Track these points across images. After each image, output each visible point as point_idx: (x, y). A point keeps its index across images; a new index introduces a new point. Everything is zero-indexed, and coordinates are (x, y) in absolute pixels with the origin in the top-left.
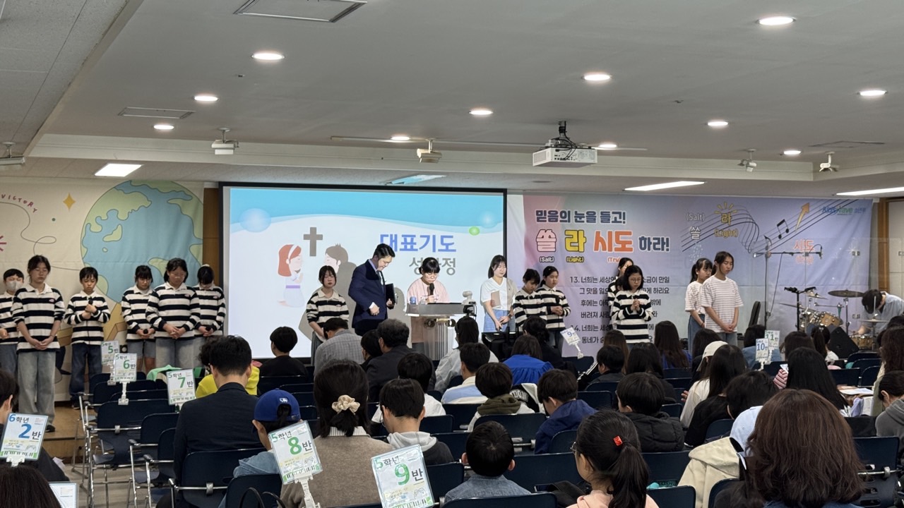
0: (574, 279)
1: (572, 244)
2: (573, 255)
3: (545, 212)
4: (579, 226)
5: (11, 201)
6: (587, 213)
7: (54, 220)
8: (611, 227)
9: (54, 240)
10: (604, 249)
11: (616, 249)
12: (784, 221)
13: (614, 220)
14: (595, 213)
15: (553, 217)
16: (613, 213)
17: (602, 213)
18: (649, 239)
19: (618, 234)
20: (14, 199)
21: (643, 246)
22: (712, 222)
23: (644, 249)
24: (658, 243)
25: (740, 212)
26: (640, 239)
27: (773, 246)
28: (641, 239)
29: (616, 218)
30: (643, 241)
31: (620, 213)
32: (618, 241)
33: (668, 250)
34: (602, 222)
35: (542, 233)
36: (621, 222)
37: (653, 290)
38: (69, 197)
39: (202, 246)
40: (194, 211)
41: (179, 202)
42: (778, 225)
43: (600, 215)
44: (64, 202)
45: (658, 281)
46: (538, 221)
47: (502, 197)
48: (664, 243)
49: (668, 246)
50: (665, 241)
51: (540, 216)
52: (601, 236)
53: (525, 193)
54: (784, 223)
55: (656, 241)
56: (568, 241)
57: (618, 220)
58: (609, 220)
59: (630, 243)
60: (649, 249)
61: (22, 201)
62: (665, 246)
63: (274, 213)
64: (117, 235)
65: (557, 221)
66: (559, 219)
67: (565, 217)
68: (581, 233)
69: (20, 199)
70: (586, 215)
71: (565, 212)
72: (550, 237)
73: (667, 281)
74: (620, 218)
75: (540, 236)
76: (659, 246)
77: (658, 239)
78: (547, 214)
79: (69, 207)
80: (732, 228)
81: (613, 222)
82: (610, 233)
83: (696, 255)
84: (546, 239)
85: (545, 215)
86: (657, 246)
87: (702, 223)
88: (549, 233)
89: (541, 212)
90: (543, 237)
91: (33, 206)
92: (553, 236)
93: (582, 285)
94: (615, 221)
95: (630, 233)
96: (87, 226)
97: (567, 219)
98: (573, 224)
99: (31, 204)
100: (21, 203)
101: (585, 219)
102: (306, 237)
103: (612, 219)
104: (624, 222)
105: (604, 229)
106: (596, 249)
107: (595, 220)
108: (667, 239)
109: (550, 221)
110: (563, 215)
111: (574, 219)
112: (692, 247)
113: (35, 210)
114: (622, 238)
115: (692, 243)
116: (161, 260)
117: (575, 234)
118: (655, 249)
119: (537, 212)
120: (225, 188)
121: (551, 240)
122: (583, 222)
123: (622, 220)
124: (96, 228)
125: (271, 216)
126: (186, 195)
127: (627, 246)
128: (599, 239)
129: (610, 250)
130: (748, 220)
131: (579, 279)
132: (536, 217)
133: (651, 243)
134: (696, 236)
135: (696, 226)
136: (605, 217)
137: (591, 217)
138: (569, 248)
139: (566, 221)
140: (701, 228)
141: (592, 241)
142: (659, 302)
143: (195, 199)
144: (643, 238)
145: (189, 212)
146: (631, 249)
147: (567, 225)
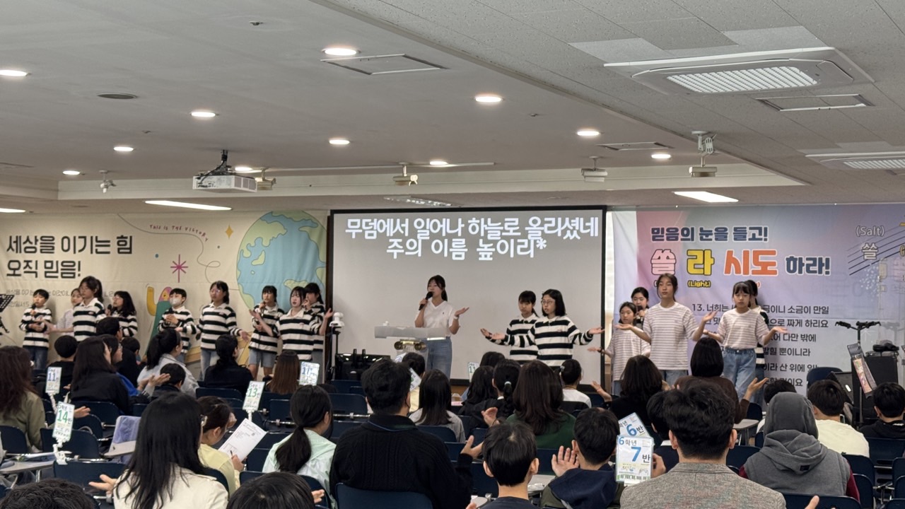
0: (697, 307)
1: (696, 266)
2: (698, 278)
3: (663, 229)
4: (705, 245)
5: (191, 232)
6: (716, 229)
7: (219, 247)
8: (748, 245)
9: (218, 264)
10: (738, 271)
11: (754, 272)
13: (751, 237)
14: (726, 229)
15: (672, 235)
16: (751, 228)
17: (735, 229)
18: (801, 259)
19: (756, 254)
20: (193, 230)
21: (792, 268)
22: (896, 237)
23: (794, 271)
24: (814, 265)
26: (787, 259)
28: (789, 260)
29: (754, 235)
30: (792, 263)
31: (760, 229)
32: (756, 262)
33: (827, 273)
34: (735, 239)
35: (659, 253)
36: (761, 239)
37: (804, 323)
38: (229, 229)
39: (325, 269)
40: (318, 236)
41: (307, 229)
43: (733, 232)
44: (226, 232)
45: (812, 311)
46: (654, 239)
47: (601, 214)
48: (822, 265)
50: (824, 261)
51: (657, 234)
52: (733, 256)
53: (638, 209)
55: (811, 262)
56: (691, 262)
57: (757, 236)
58: (745, 237)
59: (774, 264)
60: (800, 272)
61: (198, 232)
62: (824, 268)
64: (261, 260)
65: (677, 239)
66: (680, 237)
67: (687, 235)
68: (708, 254)
69: (197, 231)
70: (714, 232)
71: (687, 229)
72: (668, 258)
73: (828, 312)
74: (760, 234)
75: (656, 256)
76: (816, 268)
77: (814, 260)
78: (665, 232)
79: (229, 235)
81: (750, 239)
82: (746, 253)
83: (871, 280)
84: (663, 260)
85: (663, 232)
86: (812, 268)
87: (879, 238)
88: (667, 253)
89: (658, 229)
90: (659, 258)
91: (206, 236)
92: (671, 256)
94: (754, 238)
95: (773, 253)
96: (241, 252)
97: (690, 237)
98: (697, 243)
99: (204, 234)
100: (198, 234)
101: (713, 237)
103: (749, 236)
104: (766, 240)
105: (738, 248)
106: (728, 271)
107: (726, 237)
108: (827, 260)
109: (668, 239)
110: (685, 232)
111: (699, 236)
112: (865, 270)
113: (207, 239)
114: (761, 258)
115: (865, 264)
116: (293, 282)
117: (700, 255)
118: (808, 271)
119: (653, 230)
120: (336, 216)
121: (669, 261)
122: (711, 240)
123: (763, 237)
124: (247, 254)
126: (314, 224)
127: (769, 268)
128: (730, 259)
129: (746, 272)
131: (704, 307)
132: (652, 235)
133: (803, 265)
134: (870, 255)
135: (870, 242)
136: (740, 234)
137: (721, 234)
138: (692, 270)
139: (689, 240)
140: (879, 245)
141: (722, 261)
142: (813, 338)
143: (320, 226)
144: (792, 258)
145: (315, 238)
146: (775, 272)
147: (690, 244)
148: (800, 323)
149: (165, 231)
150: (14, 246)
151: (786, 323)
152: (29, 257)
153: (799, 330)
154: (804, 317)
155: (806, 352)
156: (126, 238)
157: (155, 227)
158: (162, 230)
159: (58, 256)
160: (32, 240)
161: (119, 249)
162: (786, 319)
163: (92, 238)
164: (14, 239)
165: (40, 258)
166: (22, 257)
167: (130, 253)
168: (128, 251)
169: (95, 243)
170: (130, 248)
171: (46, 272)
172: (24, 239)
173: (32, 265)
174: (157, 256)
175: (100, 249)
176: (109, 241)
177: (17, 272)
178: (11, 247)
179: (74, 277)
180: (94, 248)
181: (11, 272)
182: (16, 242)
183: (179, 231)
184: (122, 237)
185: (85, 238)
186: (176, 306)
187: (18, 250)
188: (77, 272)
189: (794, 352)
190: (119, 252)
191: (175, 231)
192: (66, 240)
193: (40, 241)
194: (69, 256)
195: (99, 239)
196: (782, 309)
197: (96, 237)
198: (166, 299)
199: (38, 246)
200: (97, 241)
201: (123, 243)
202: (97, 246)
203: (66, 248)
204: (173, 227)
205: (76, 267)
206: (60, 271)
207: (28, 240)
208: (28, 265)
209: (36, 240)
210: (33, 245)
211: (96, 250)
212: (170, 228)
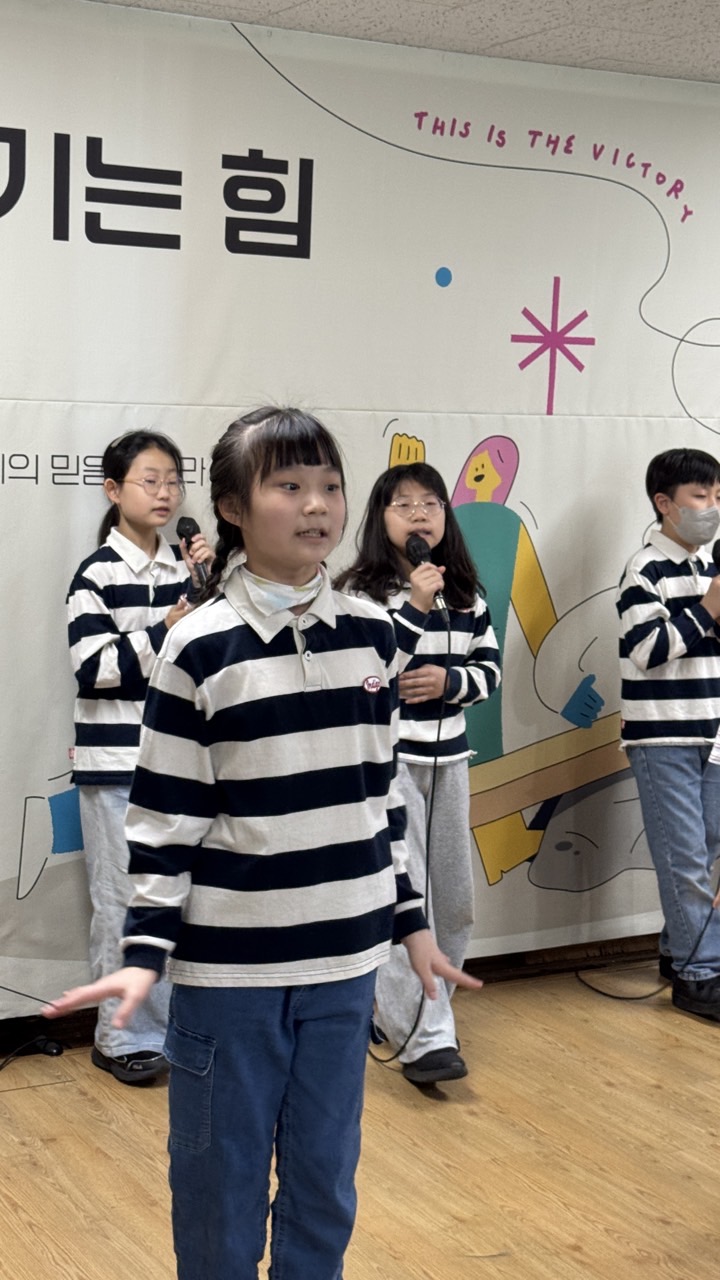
5: (620, 171)
20: (630, 165)
61: (652, 173)
69: (646, 166)
91: (684, 197)
99: (677, 188)
100: (648, 185)
113: (688, 213)
149: (491, 153)
156: (281, 167)
157: (438, 127)
158: (478, 147)
161: (233, 227)
163: (62, 143)
167: (302, 250)
168: (291, 240)
169: (81, 179)
170: (302, 228)
174: (444, 278)
175: (114, 217)
176: (174, 178)
180: (79, 207)
183: (561, 160)
184: (255, 159)
185: (13, 137)
190: (234, 245)
191: (541, 154)
195: (107, 158)
197: (94, 146)
198: (484, 493)
200: (96, 166)
201: (264, 195)
202: (93, 195)
204: (535, 134)
211: (92, 220)
212: (517, 138)
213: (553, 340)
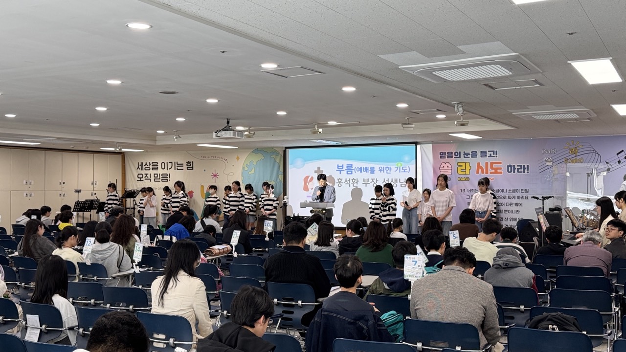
0: (463, 190)
1: (462, 171)
2: (463, 176)
3: (445, 153)
4: (466, 160)
6: (472, 152)
7: (233, 166)
8: (488, 160)
9: (233, 174)
10: (483, 172)
11: (491, 173)
12: (623, 151)
14: (476, 152)
15: (450, 155)
16: (489, 151)
17: (481, 152)
18: (514, 166)
19: (492, 164)
20: (221, 158)
21: (510, 171)
22: (562, 154)
24: (521, 168)
25: (586, 147)
26: (507, 166)
27: (613, 169)
28: (508, 166)
29: (490, 154)
30: (510, 168)
31: (494, 151)
32: (492, 168)
33: (528, 172)
34: (481, 157)
35: (443, 164)
36: (494, 156)
37: (516, 197)
38: (238, 156)
39: (283, 175)
40: (279, 159)
41: (274, 156)
42: (618, 154)
44: (237, 158)
45: (520, 191)
46: (441, 158)
47: (415, 146)
48: (525, 168)
49: (528, 170)
50: (526, 167)
51: (442, 155)
53: (433, 143)
54: (623, 153)
55: (520, 167)
56: (459, 169)
57: (492, 155)
58: (486, 156)
59: (501, 169)
60: (514, 172)
62: (526, 170)
63: (306, 160)
64: (253, 172)
65: (452, 157)
66: (454, 156)
67: (457, 155)
68: (467, 164)
69: (223, 158)
70: (471, 153)
71: (457, 153)
72: (448, 167)
73: (528, 192)
74: (494, 154)
75: (442, 166)
76: (522, 170)
77: (521, 166)
78: (447, 154)
79: (238, 160)
80: (578, 158)
81: (488, 157)
82: (487, 164)
83: (550, 175)
84: (446, 168)
85: (445, 154)
86: (520, 170)
87: (555, 155)
88: (447, 164)
89: (443, 153)
90: (444, 167)
92: (449, 166)
93: (468, 194)
94: (490, 156)
95: (500, 163)
96: (243, 168)
97: (458, 156)
98: (462, 159)
99: (226, 160)
100: (223, 160)
101: (470, 156)
102: (316, 172)
103: (488, 155)
104: (496, 157)
105: (483, 161)
106: (478, 172)
107: (477, 156)
108: (528, 166)
109: (448, 157)
110: (456, 154)
111: (463, 156)
112: (547, 170)
113: (227, 162)
114: (495, 166)
115: (547, 168)
117: (464, 165)
118: (518, 172)
119: (440, 153)
120: (287, 149)
121: (448, 168)
123: (495, 155)
124: (246, 169)
125: (306, 161)
126: (277, 153)
127: (498, 171)
128: (479, 166)
129: (487, 173)
130: (592, 152)
131: (466, 190)
132: (440, 156)
133: (515, 169)
134: (549, 163)
135: (549, 157)
136: (484, 154)
137: (474, 154)
138: (460, 172)
139: (458, 158)
140: (553, 158)
141: (475, 168)
142: (521, 205)
143: (280, 155)
144: (510, 166)
145: (278, 161)
146: (501, 173)
147: (459, 160)
148: (514, 197)
149: (208, 159)
150: (140, 167)
151: (507, 197)
152: (147, 172)
153: (514, 201)
154: (516, 194)
155: (518, 212)
156: (191, 162)
157: (203, 157)
158: (207, 158)
159: (160, 171)
160: (148, 164)
161: (187, 168)
162: (507, 196)
163: (175, 162)
164: (140, 164)
165: (152, 172)
166: (144, 172)
167: (193, 169)
169: (176, 165)
170: (193, 167)
171: (155, 179)
172: (144, 164)
173: (148, 176)
174: (205, 170)
175: (179, 168)
176: (183, 164)
177: (142, 179)
178: (138, 167)
179: (167, 181)
180: (176, 167)
181: (139, 179)
182: (141, 165)
183: (215, 159)
184: (189, 162)
185: (172, 162)
186: (212, 194)
187: (142, 169)
188: (169, 179)
189: (511, 212)
190: (188, 169)
191: (213, 159)
192: (163, 164)
193: (152, 165)
194: (165, 171)
196: (505, 191)
197: (177, 162)
199: (151, 167)
200: (177, 164)
201: (189, 165)
203: (163, 167)
204: (212, 157)
205: (168, 176)
206: (161, 179)
207: (146, 164)
208: (146, 176)
209: (150, 164)
210: (149, 166)
212: (210, 157)
213: (215, 176)
